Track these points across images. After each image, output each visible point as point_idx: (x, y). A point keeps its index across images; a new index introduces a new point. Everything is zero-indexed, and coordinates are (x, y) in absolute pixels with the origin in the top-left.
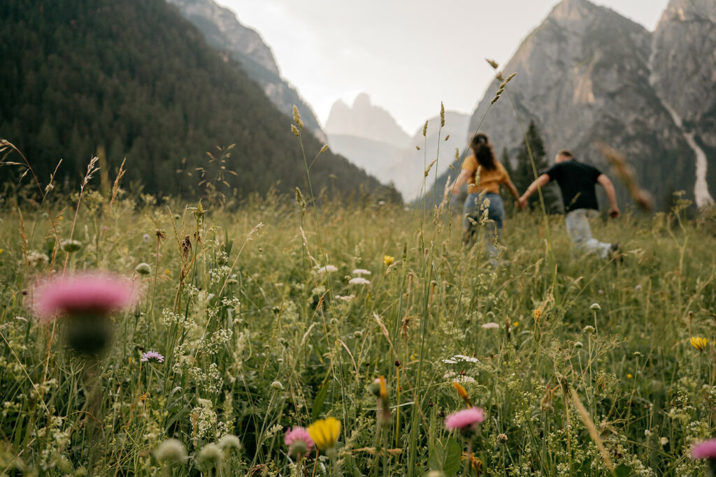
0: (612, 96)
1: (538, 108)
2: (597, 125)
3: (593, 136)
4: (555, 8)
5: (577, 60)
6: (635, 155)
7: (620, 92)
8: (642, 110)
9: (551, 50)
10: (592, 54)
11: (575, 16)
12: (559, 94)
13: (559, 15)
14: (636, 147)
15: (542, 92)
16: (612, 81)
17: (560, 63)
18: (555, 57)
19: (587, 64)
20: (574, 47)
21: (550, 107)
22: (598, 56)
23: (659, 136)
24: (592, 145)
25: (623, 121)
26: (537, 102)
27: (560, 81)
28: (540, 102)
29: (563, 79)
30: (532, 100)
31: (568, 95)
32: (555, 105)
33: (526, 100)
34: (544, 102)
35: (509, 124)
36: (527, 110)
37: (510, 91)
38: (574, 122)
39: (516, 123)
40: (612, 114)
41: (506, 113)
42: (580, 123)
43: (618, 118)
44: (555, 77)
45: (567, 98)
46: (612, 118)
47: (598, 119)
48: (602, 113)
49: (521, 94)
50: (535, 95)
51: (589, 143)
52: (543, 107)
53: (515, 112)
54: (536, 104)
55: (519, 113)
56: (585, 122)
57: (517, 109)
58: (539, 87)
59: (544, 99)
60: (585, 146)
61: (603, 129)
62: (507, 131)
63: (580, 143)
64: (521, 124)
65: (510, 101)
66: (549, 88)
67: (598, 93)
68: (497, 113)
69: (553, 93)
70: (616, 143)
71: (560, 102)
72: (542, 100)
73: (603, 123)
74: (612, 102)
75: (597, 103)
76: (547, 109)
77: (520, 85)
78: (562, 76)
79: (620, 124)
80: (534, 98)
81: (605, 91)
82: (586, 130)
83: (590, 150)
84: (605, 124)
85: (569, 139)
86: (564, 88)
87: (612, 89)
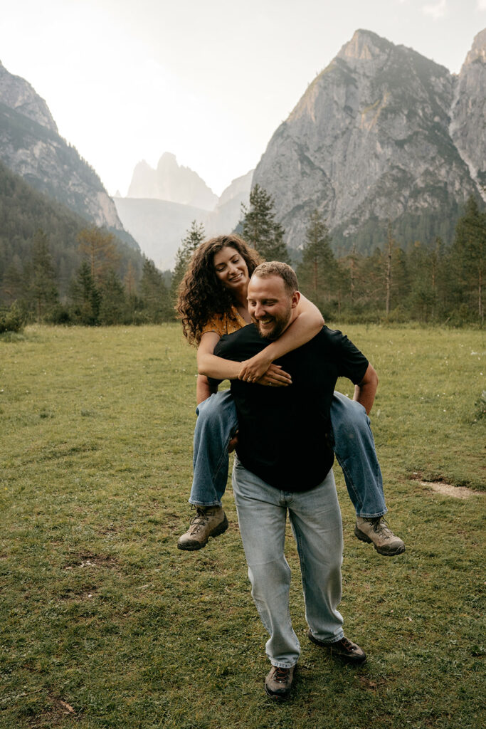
0: (400, 144)
1: (324, 159)
2: (384, 176)
3: (380, 191)
4: (345, 47)
5: (365, 104)
6: (423, 209)
7: (409, 140)
8: (433, 159)
9: (339, 94)
10: (381, 98)
11: (365, 55)
12: (346, 143)
13: (349, 55)
14: (425, 201)
15: (328, 142)
16: (400, 127)
17: (348, 109)
18: (342, 102)
19: (375, 109)
20: (363, 90)
21: (337, 158)
22: (386, 99)
23: (450, 189)
24: (378, 200)
25: (413, 173)
26: (322, 153)
27: (347, 129)
28: (326, 153)
29: (351, 127)
30: (317, 151)
31: (355, 144)
32: (342, 157)
33: (312, 151)
34: (330, 153)
35: (293, 178)
36: (312, 163)
37: (294, 142)
38: (361, 175)
39: (300, 177)
40: (400, 165)
41: (289, 167)
42: (368, 175)
43: (407, 169)
44: (342, 125)
45: (355, 147)
46: (400, 169)
47: (385, 171)
48: (390, 164)
49: (306, 145)
50: (321, 145)
51: (375, 197)
52: (330, 159)
53: (299, 166)
54: (322, 155)
55: (304, 167)
56: (373, 175)
57: (302, 162)
58: (325, 137)
59: (330, 150)
60: (371, 201)
61: (391, 181)
62: (290, 186)
63: (366, 198)
64: (305, 178)
65: (294, 153)
66: (336, 137)
67: (386, 142)
68: (280, 168)
69: (340, 143)
70: (404, 197)
71: (348, 153)
72: (328, 151)
73: (390, 175)
74: (401, 151)
75: (385, 153)
76: (334, 161)
77: (306, 135)
78: (350, 123)
79: (409, 176)
80: (320, 148)
81: (393, 140)
82: (373, 183)
83: (376, 205)
84: (393, 175)
85: (356, 195)
86: (352, 137)
87: (402, 137)
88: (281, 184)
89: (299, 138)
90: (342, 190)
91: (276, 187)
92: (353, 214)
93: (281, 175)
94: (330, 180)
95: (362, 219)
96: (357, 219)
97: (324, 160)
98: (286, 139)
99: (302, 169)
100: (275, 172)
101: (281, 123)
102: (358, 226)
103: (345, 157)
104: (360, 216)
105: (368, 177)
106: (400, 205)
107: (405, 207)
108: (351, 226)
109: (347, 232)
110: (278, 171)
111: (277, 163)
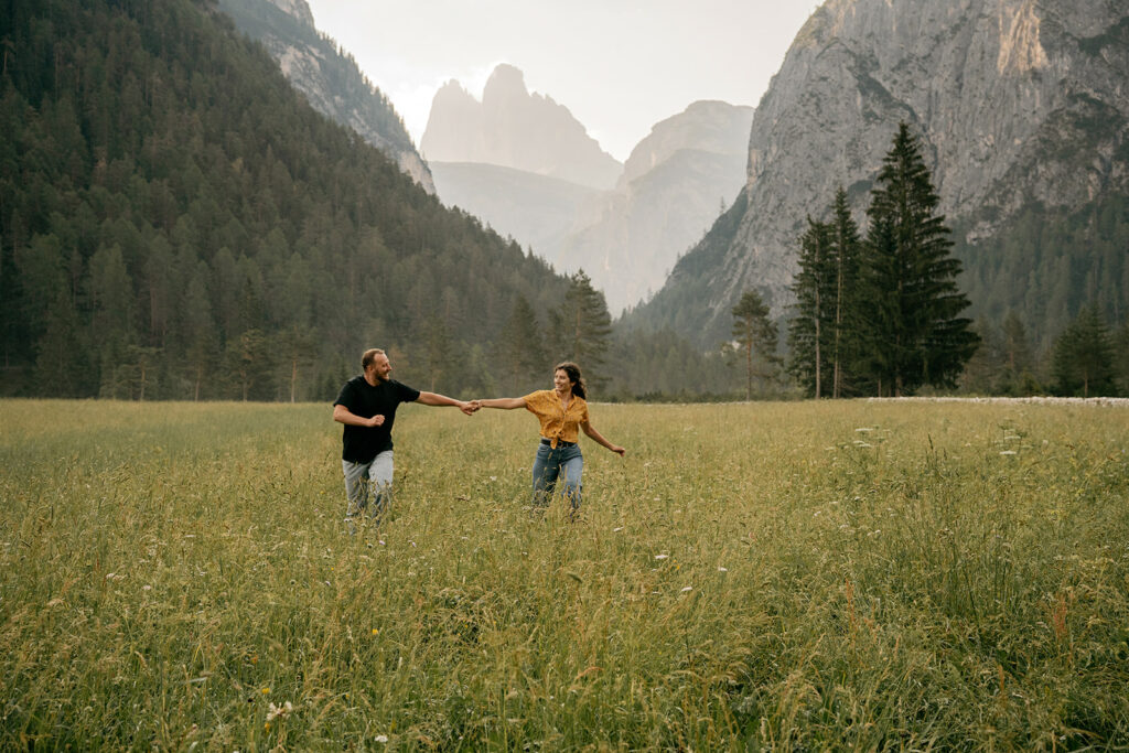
0: (1091, 47)
1: (912, 86)
2: (1054, 117)
3: (1047, 148)
7: (1111, 37)
12: (963, 51)
15: (921, 49)
16: (1092, 12)
21: (941, 83)
24: (1041, 168)
25: (1120, 107)
26: (909, 73)
27: (964, 19)
28: (916, 73)
29: (970, 16)
30: (898, 68)
31: (983, 52)
32: (952, 79)
33: (885, 70)
34: (926, 72)
35: (845, 126)
36: (888, 94)
37: (847, 51)
38: (1000, 116)
39: (862, 124)
40: (1090, 91)
41: (838, 103)
42: (1016, 115)
43: (1107, 101)
44: (951, 11)
45: (982, 58)
46: (1092, 102)
47: (1055, 106)
48: (1067, 91)
49: (872, 56)
50: (905, 56)
51: (1034, 164)
52: (925, 84)
53: (859, 99)
54: (908, 77)
55: (869, 102)
56: (1028, 115)
57: (864, 93)
58: (915, 38)
59: (926, 66)
60: (1026, 171)
61: (1070, 126)
62: (841, 143)
63: (1014, 166)
64: (873, 126)
65: (848, 74)
66: (938, 39)
67: (1058, 44)
68: (817, 104)
69: (949, 48)
70: (1102, 160)
71: (966, 70)
72: (921, 69)
73: (1068, 114)
74: (1092, 62)
75: (1055, 68)
76: (934, 88)
77: (871, 35)
78: (969, 8)
79: (1111, 113)
80: (903, 63)
81: (1074, 39)
82: (1028, 132)
83: (1037, 179)
84: (1074, 114)
85: (987, 158)
86: (975, 37)
87: (1093, 30)
88: (822, 138)
89: (855, 43)
90: (956, 149)
91: (811, 144)
92: (986, 198)
93: (821, 121)
94: (925, 130)
95: (1007, 208)
96: (995, 209)
97: (914, 87)
98: (828, 47)
99: (866, 107)
100: (807, 113)
101: (813, 11)
102: (997, 223)
103: (959, 78)
104: (1002, 202)
105: (1015, 120)
106: (1093, 177)
107: (1105, 182)
108: (981, 224)
109: (973, 235)
110: (814, 114)
111: (812, 95)
